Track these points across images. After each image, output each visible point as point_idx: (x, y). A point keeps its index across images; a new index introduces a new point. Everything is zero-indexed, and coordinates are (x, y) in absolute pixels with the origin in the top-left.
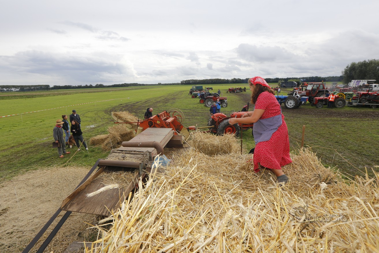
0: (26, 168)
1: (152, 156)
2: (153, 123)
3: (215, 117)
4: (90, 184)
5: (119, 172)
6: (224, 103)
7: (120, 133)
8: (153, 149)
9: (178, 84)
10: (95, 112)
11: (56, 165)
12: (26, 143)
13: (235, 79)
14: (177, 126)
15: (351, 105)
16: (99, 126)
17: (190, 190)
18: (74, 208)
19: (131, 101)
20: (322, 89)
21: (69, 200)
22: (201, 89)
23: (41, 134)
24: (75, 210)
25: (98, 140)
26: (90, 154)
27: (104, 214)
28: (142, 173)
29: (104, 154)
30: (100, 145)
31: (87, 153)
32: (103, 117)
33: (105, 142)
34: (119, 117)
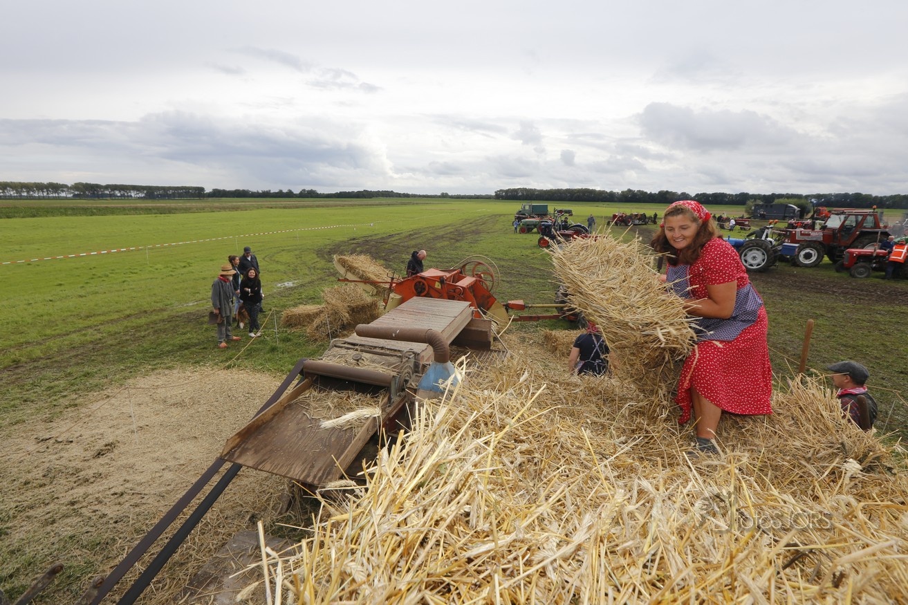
0: (152, 363)
1: (421, 363)
2: (424, 284)
4: (283, 412)
5: (345, 392)
7: (349, 304)
8: (424, 346)
9: (488, 198)
10: (297, 252)
11: (210, 362)
12: (154, 310)
13: (630, 191)
14: (481, 297)
16: (302, 285)
17: (513, 447)
18: (247, 459)
19: (376, 232)
20: (871, 228)
21: (238, 440)
22: (542, 213)
23: (184, 293)
24: (250, 463)
25: (299, 315)
26: (281, 345)
27: (309, 480)
28: (396, 399)
29: (311, 347)
30: (304, 328)
31: (275, 344)
32: (313, 265)
33: (315, 322)
34: (349, 268)
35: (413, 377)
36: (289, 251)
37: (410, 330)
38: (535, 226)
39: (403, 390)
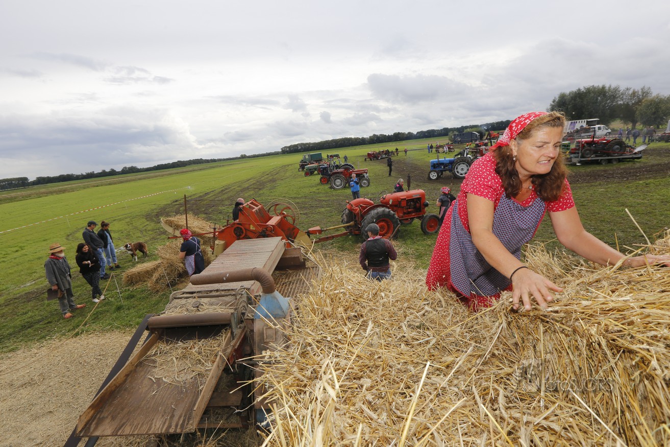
1: (253, 295)
2: (241, 229)
3: (354, 206)
6: (363, 180)
8: (252, 282)
10: (128, 220)
13: (374, 135)
14: (288, 231)
18: (105, 429)
19: (194, 193)
21: (93, 411)
22: (319, 159)
24: (109, 432)
25: (139, 273)
26: (126, 303)
27: (172, 430)
28: (237, 331)
29: (154, 298)
30: (145, 283)
31: (119, 303)
32: (145, 228)
33: (154, 276)
34: (175, 227)
36: (120, 220)
37: (238, 272)
38: (315, 169)
39: (242, 322)
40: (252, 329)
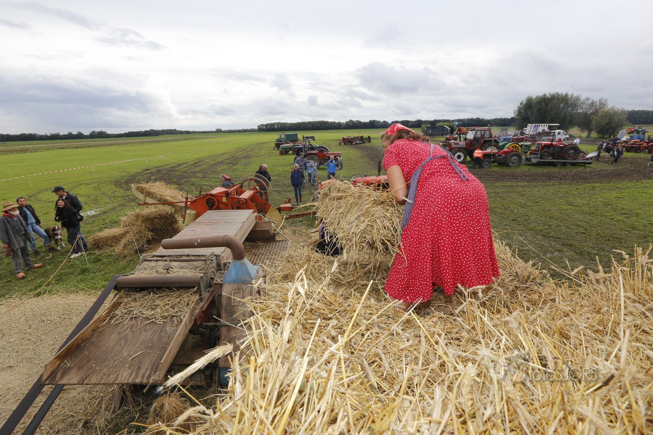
1: (223, 262)
2: (214, 202)
8: (223, 248)
10: (95, 185)
11: (18, 294)
13: (351, 121)
14: (260, 204)
15: (529, 163)
16: (104, 213)
18: (72, 378)
19: (166, 163)
20: (488, 138)
21: (58, 362)
22: (294, 139)
24: (75, 381)
25: (106, 238)
26: (91, 266)
27: (138, 381)
28: (206, 294)
29: (121, 263)
30: (112, 248)
31: (85, 266)
32: (113, 194)
33: (122, 242)
34: (147, 194)
35: (218, 274)
36: (87, 184)
37: (209, 238)
38: (290, 149)
39: (211, 286)
40: (220, 293)
